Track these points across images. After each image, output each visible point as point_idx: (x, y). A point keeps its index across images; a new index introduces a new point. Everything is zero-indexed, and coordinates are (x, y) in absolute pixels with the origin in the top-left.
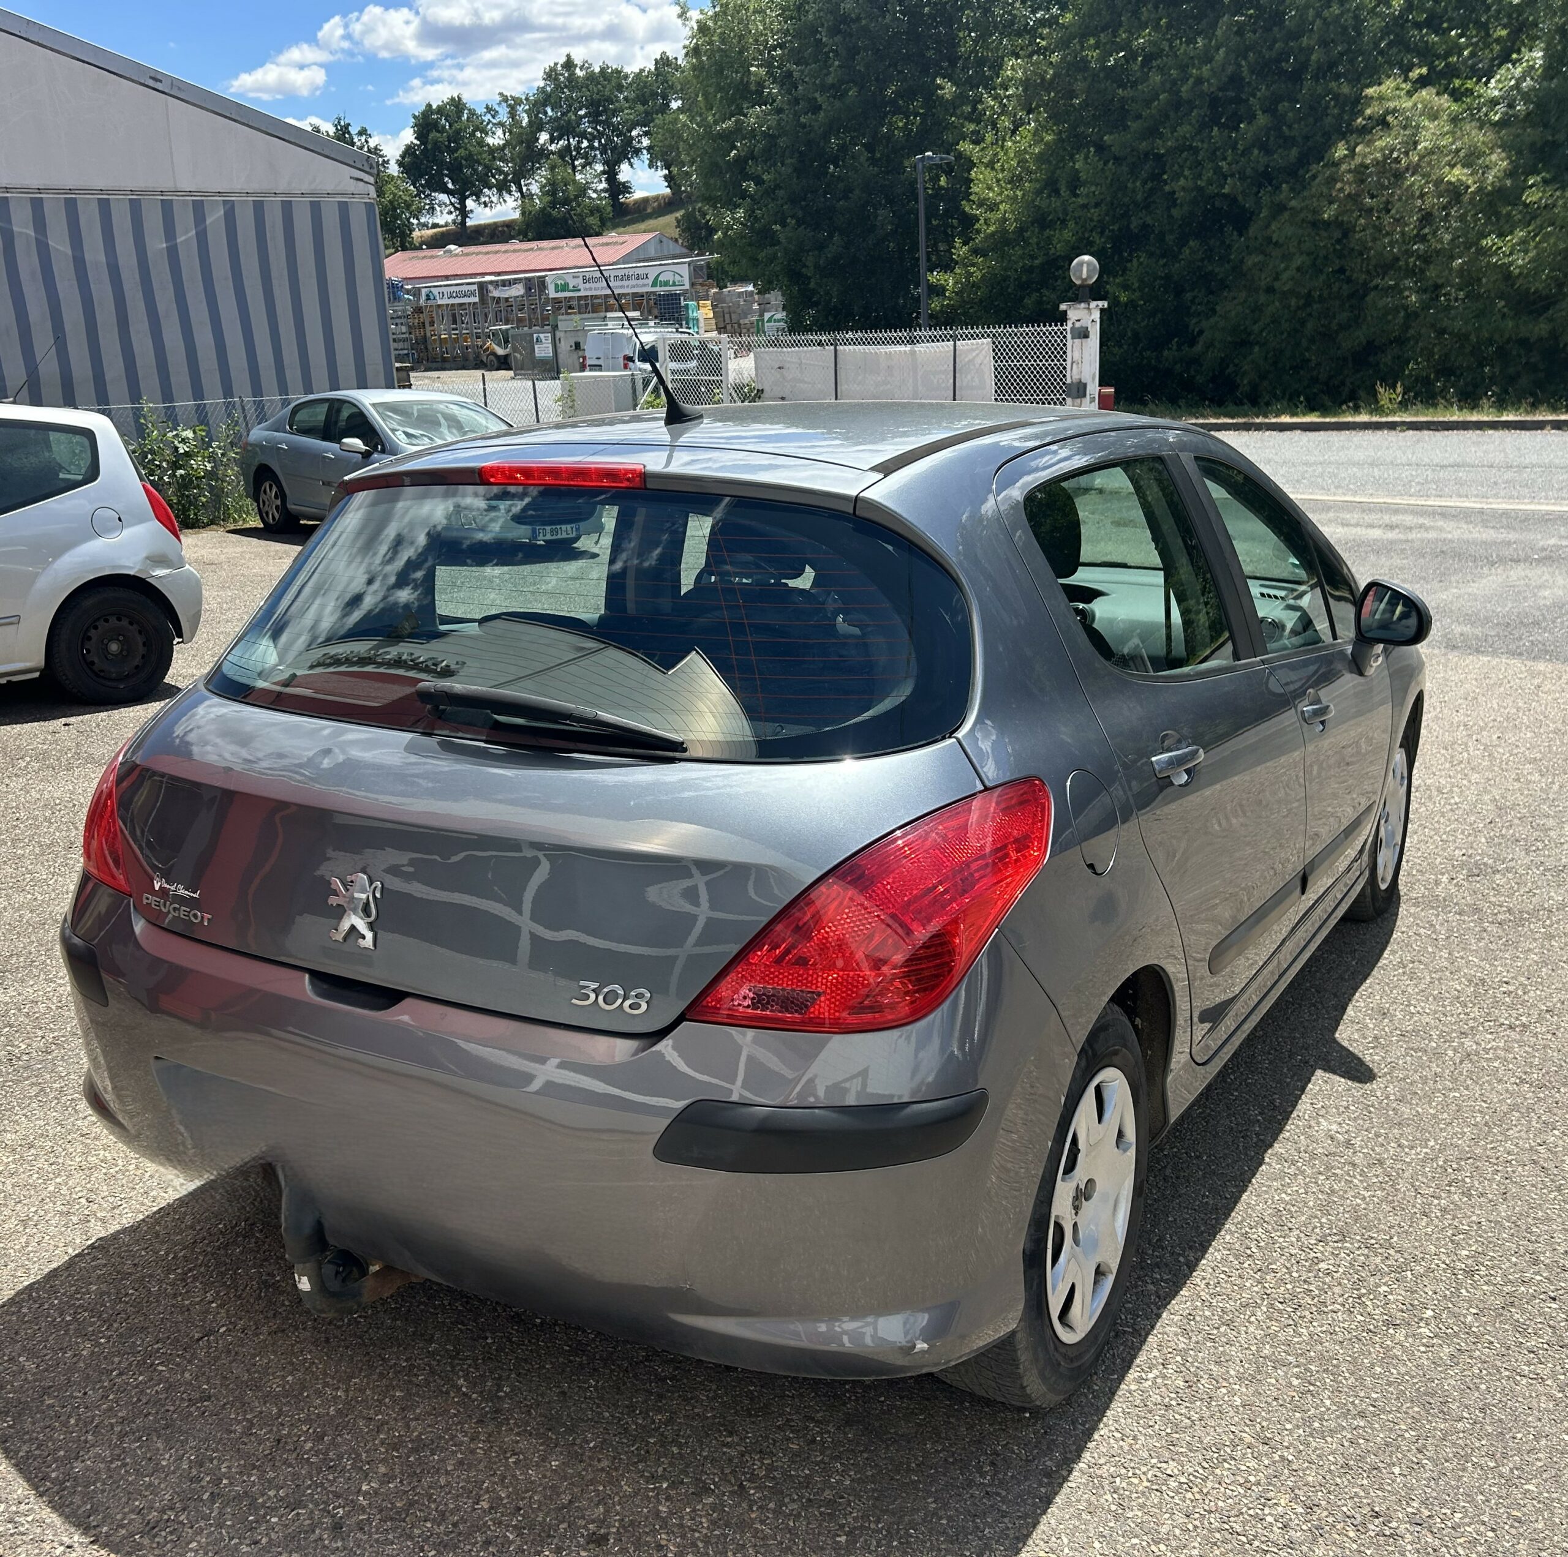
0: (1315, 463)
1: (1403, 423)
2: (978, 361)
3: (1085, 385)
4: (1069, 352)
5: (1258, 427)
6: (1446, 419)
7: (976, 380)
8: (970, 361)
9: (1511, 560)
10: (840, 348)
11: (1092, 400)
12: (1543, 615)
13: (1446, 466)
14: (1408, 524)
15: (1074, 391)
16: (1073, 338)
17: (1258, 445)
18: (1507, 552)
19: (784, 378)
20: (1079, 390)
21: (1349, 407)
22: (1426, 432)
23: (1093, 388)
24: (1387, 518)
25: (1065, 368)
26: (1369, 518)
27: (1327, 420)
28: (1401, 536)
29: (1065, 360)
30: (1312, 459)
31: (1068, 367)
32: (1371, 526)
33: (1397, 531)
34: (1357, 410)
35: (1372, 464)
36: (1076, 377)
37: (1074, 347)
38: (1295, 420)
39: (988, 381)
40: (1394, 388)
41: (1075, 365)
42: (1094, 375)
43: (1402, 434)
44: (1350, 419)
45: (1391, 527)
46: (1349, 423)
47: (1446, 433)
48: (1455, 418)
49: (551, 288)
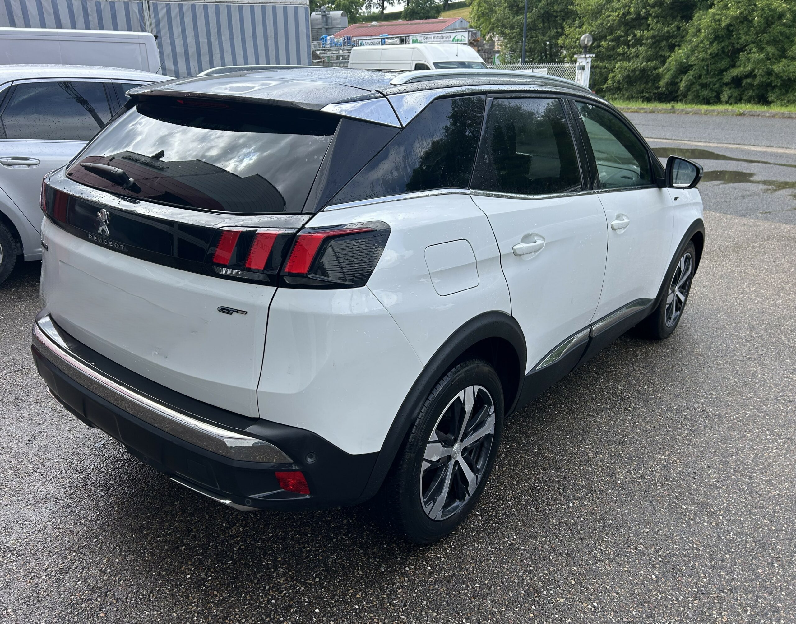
4: (576, 76)
37: (578, 72)
49: (411, 41)
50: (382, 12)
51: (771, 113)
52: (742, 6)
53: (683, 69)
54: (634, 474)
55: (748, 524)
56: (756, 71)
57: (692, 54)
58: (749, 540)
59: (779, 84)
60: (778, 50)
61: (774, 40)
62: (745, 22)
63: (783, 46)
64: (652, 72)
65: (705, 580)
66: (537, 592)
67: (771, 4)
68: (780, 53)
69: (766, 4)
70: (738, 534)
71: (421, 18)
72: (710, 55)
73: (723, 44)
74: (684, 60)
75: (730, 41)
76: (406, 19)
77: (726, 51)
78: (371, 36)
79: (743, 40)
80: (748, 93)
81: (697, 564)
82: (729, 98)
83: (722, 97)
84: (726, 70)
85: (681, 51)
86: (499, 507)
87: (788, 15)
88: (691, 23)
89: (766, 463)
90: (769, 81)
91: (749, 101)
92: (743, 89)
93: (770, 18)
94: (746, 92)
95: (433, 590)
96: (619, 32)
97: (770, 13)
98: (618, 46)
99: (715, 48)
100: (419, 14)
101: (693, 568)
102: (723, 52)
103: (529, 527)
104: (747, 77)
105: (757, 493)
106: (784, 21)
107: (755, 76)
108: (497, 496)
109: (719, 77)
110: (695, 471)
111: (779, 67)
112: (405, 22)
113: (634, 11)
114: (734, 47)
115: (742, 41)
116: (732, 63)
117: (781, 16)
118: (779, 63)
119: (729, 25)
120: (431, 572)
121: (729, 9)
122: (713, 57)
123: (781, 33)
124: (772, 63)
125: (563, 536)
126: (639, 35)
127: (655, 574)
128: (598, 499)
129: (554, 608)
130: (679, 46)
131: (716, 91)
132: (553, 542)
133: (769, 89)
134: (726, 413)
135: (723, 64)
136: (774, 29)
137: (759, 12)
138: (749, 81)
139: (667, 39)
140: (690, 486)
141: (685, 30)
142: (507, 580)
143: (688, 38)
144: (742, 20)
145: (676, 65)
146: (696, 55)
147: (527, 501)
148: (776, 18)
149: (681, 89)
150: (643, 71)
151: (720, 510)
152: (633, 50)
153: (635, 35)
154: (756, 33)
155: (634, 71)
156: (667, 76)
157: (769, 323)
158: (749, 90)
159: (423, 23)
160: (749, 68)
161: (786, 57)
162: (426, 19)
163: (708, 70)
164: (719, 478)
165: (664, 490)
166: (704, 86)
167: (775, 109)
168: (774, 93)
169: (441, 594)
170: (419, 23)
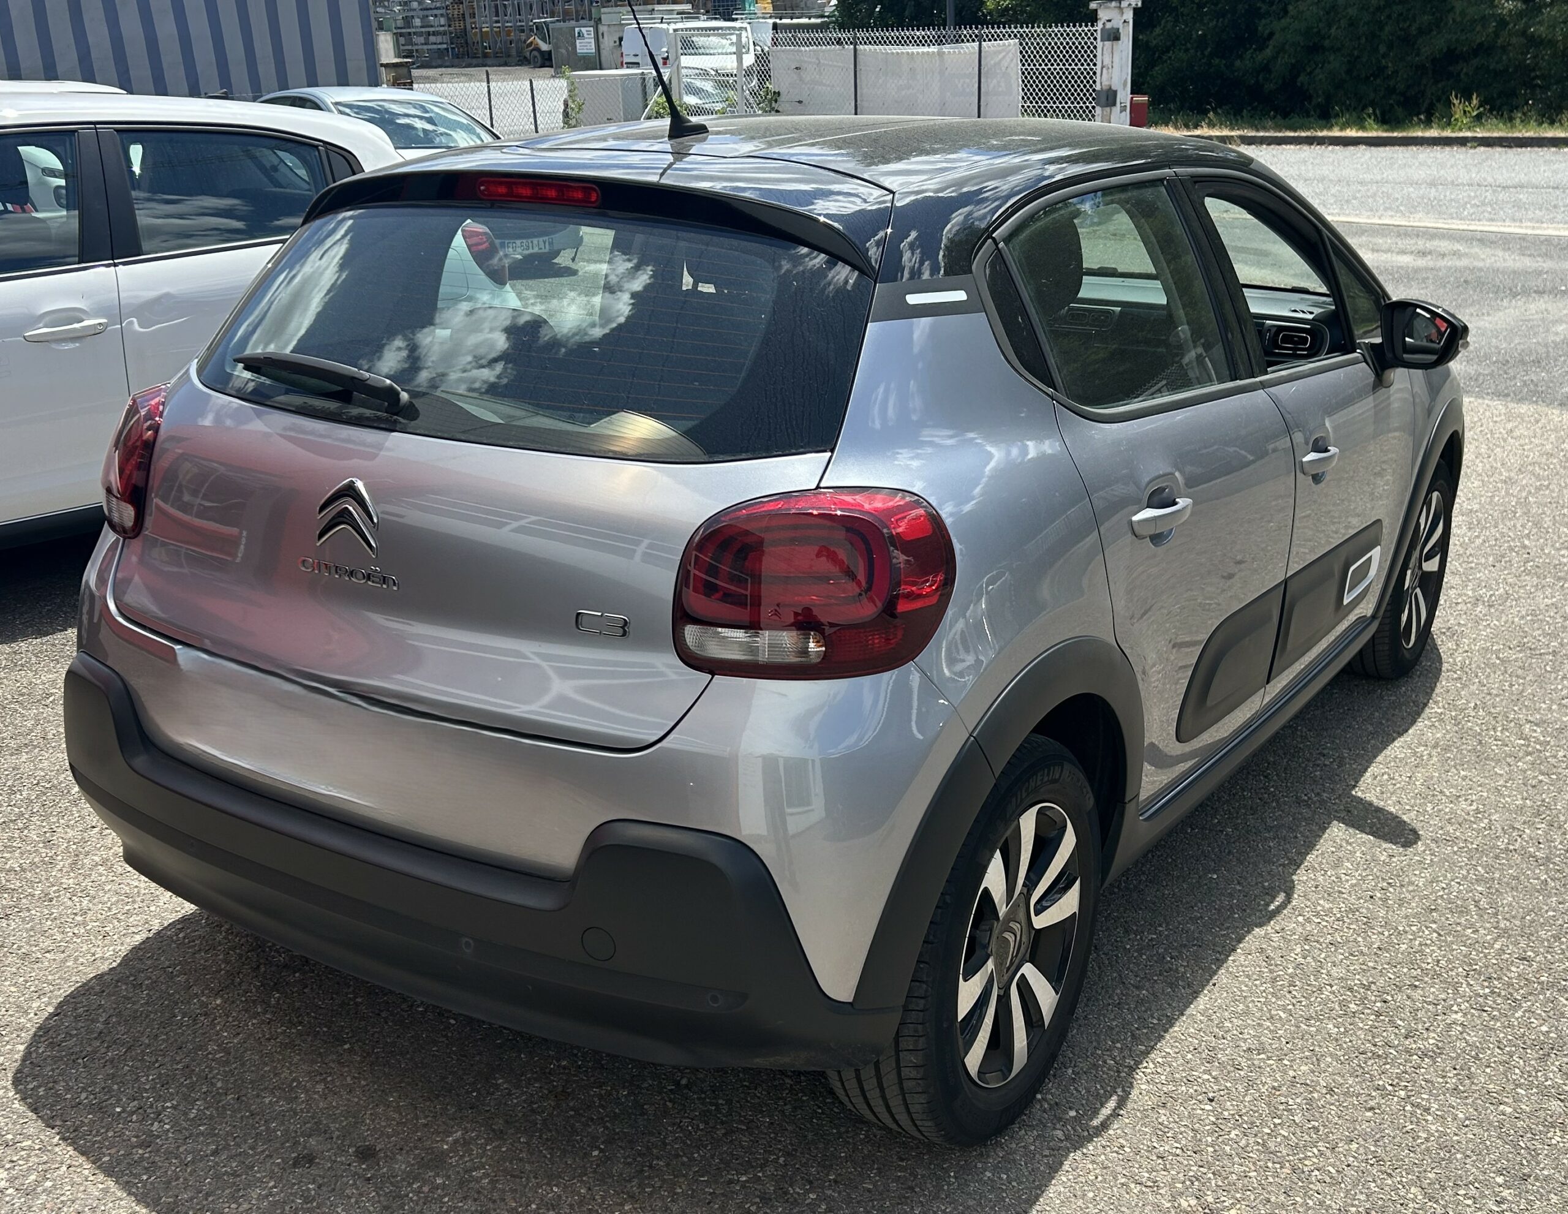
0: (1372, 182)
1: (1474, 139)
2: (1005, 63)
3: (1115, 93)
4: (1099, 54)
5: (1321, 141)
6: (1520, 135)
7: (1003, 84)
8: (995, 64)
9: (1535, 292)
10: (860, 47)
11: (1123, 109)
12: (1548, 352)
13: (1508, 187)
14: (1442, 250)
15: (1103, 100)
16: (1102, 40)
17: (1317, 161)
18: (1532, 284)
19: (801, 79)
20: (1109, 98)
21: (1420, 120)
22: (1499, 149)
23: (1124, 96)
24: (1421, 244)
25: (1095, 73)
26: (1402, 243)
27: (1395, 134)
28: (1431, 264)
29: (1095, 65)
30: (1368, 177)
31: (1098, 72)
32: (1403, 252)
33: (1429, 257)
34: (1428, 123)
35: (1433, 184)
36: (1106, 83)
37: (1103, 48)
38: (1361, 134)
39: (1015, 86)
40: (1469, 100)
41: (1105, 70)
42: (1125, 81)
43: (1472, 151)
44: (1420, 134)
45: (1423, 254)
46: (1416, 138)
47: (1519, 150)
48: (1530, 134)
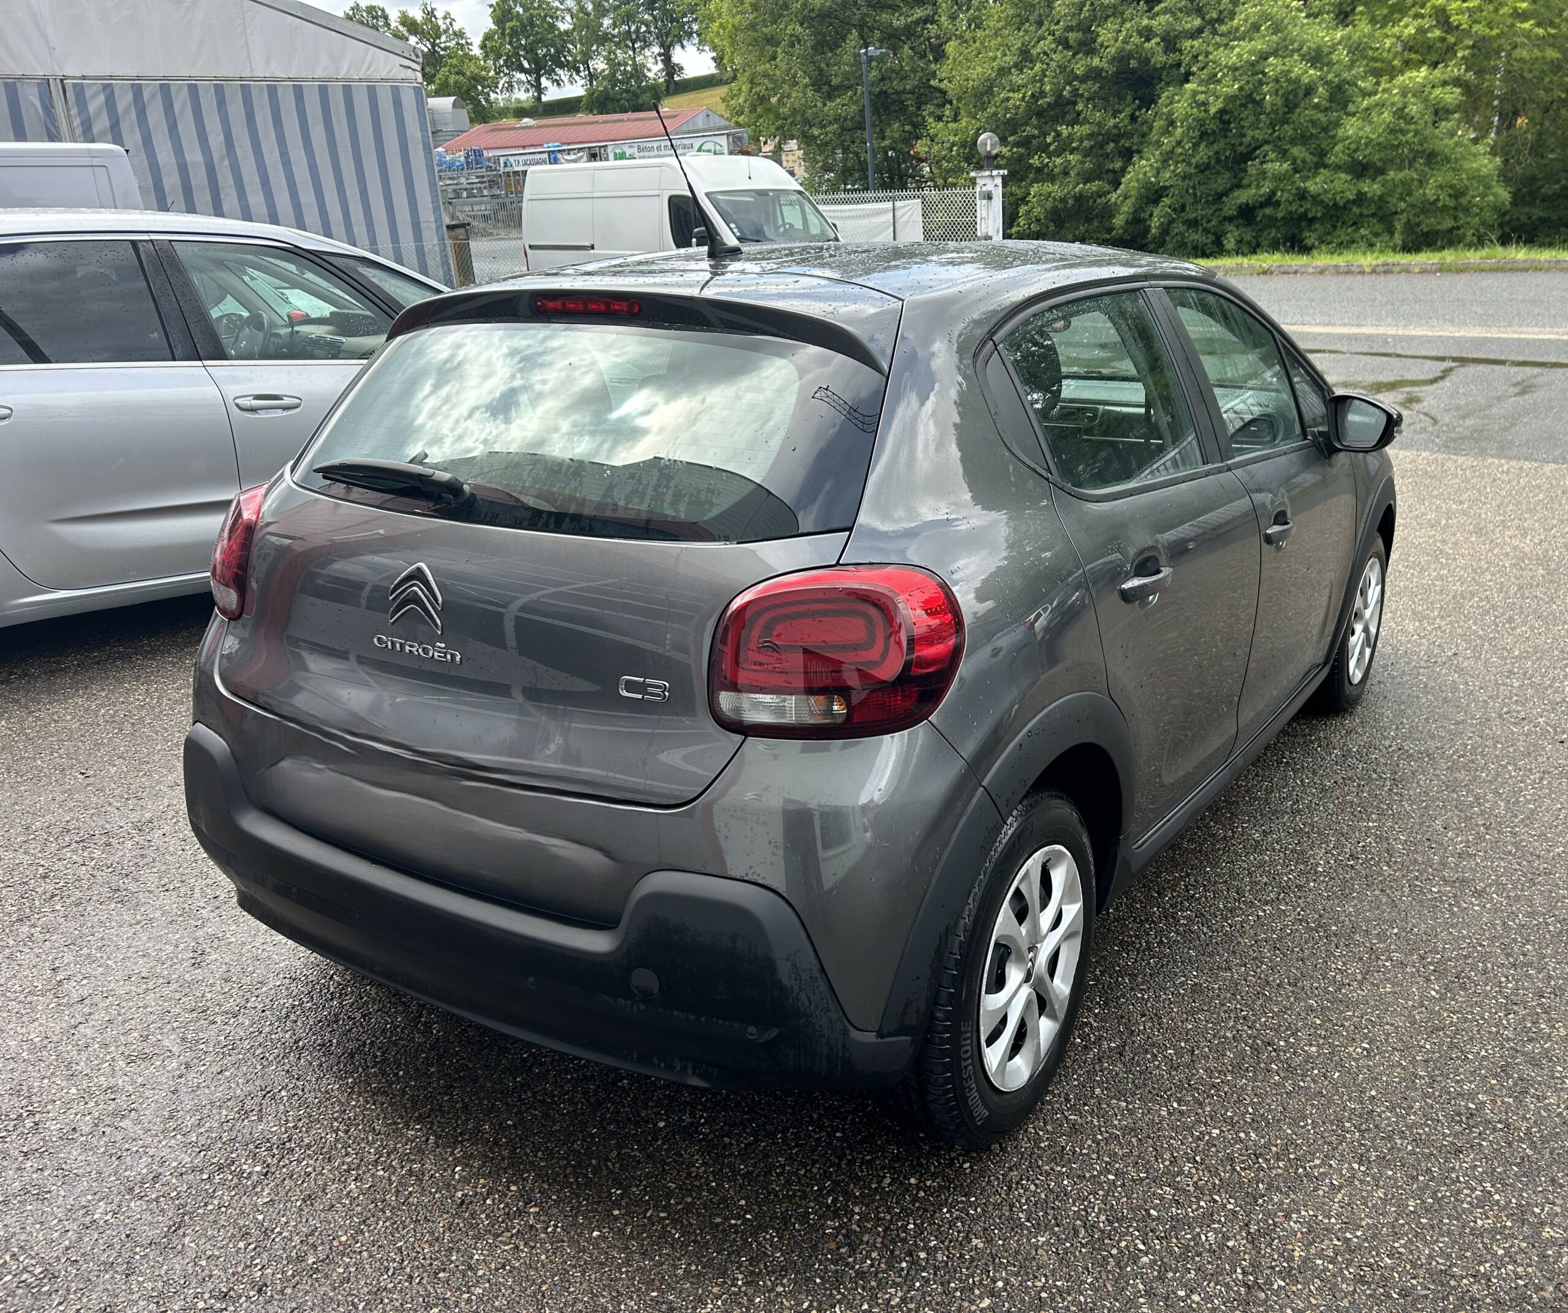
2: (912, 217)
4: (978, 210)
16: (980, 200)
25: (975, 223)
29: (976, 217)
31: (979, 223)
36: (984, 231)
37: (981, 204)
41: (983, 222)
42: (998, 229)
49: (611, 156)
50: (539, 99)
51: (1317, 267)
52: (1241, 75)
53: (1153, 195)
54: (1339, 854)
55: (1538, 900)
56: (1279, 194)
57: (1164, 168)
58: (1549, 921)
59: (1319, 215)
60: (1311, 153)
61: (1302, 136)
62: (1250, 106)
63: (1318, 145)
64: (1095, 201)
65: (1510, 985)
66: (1269, 1044)
67: (1289, 71)
68: (1316, 159)
69: (1282, 71)
70: (1530, 915)
71: (624, 110)
72: (1196, 167)
73: (1216, 147)
74: (1153, 179)
75: (1227, 140)
76: (591, 111)
77: (1223, 158)
78: (524, 147)
79: (1248, 138)
80: (1269, 234)
81: (1489, 965)
82: (1240, 242)
83: (1225, 242)
84: (1225, 194)
85: (1144, 162)
86: (1148, 934)
87: (1321, 89)
88: (1156, 109)
89: (1527, 812)
90: (1303, 210)
91: (1274, 247)
92: (1259, 227)
93: (1291, 97)
94: (1266, 233)
95: (1101, 1071)
96: (1028, 128)
97: (1290, 88)
98: (1029, 154)
99: (1204, 153)
100: (618, 101)
101: (1485, 972)
102: (1218, 161)
103: (1211, 955)
104: (1262, 206)
105: (1532, 854)
106: (1316, 100)
107: (1278, 204)
108: (1135, 918)
109: (1216, 206)
110: (1427, 836)
111: (1316, 184)
112: (591, 118)
113: (1051, 90)
114: (1235, 151)
115: (1247, 140)
116: (1235, 181)
117: (1309, 91)
118: (1314, 177)
119: (1222, 112)
120: (1086, 1047)
121: (1219, 81)
122: (1202, 171)
123: (1313, 123)
124: (1305, 179)
125: (1271, 961)
126: (1065, 133)
127: (1434, 989)
128: (1300, 898)
129: (1307, 1062)
130: (1139, 152)
131: (1214, 233)
132: (1259, 970)
133: (1303, 224)
134: (1438, 748)
135: (1222, 182)
136: (1299, 115)
137: (1271, 85)
138: (1268, 211)
139: (1116, 138)
140: (1430, 860)
141: (1146, 122)
142: (1214, 1036)
143: (1154, 136)
144: (1244, 101)
145: (1139, 189)
146: (1172, 168)
147: (1188, 918)
148: (1301, 93)
149: (1154, 231)
150: (1080, 198)
151: (1490, 885)
152: (1058, 161)
153: (1058, 134)
154: (1271, 124)
155: (1063, 200)
156: (1125, 209)
157: (1442, 608)
158: (1270, 227)
159: (628, 120)
160: (1266, 189)
161: (1325, 166)
162: (633, 111)
163: (1195, 195)
164: (1468, 841)
165: (1395, 871)
166: (1193, 224)
167: (1322, 259)
168: (1313, 231)
169: (1117, 1074)
170: (622, 121)
